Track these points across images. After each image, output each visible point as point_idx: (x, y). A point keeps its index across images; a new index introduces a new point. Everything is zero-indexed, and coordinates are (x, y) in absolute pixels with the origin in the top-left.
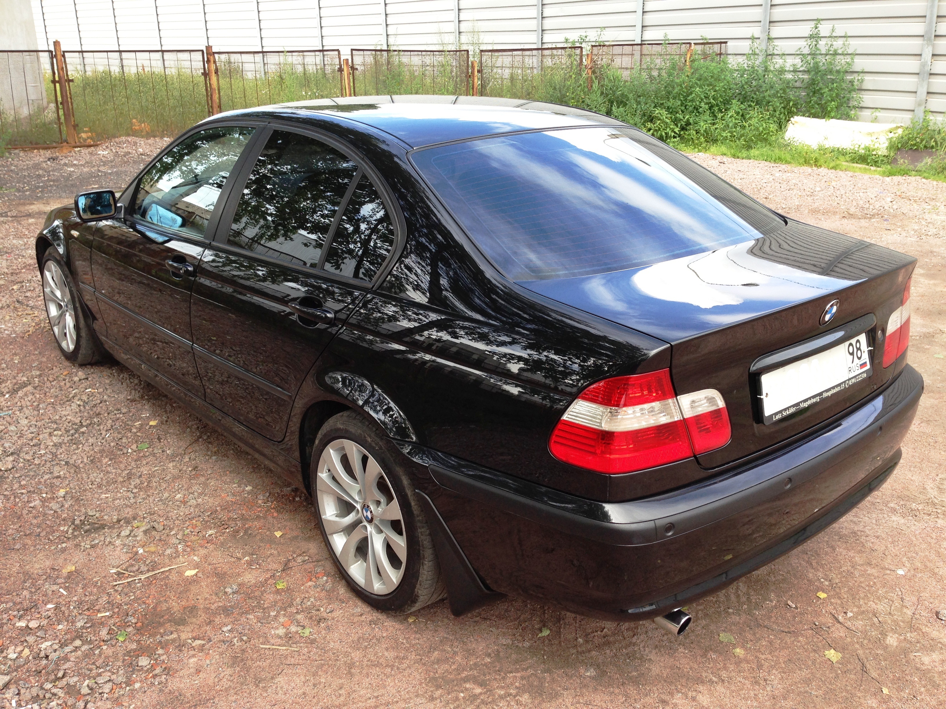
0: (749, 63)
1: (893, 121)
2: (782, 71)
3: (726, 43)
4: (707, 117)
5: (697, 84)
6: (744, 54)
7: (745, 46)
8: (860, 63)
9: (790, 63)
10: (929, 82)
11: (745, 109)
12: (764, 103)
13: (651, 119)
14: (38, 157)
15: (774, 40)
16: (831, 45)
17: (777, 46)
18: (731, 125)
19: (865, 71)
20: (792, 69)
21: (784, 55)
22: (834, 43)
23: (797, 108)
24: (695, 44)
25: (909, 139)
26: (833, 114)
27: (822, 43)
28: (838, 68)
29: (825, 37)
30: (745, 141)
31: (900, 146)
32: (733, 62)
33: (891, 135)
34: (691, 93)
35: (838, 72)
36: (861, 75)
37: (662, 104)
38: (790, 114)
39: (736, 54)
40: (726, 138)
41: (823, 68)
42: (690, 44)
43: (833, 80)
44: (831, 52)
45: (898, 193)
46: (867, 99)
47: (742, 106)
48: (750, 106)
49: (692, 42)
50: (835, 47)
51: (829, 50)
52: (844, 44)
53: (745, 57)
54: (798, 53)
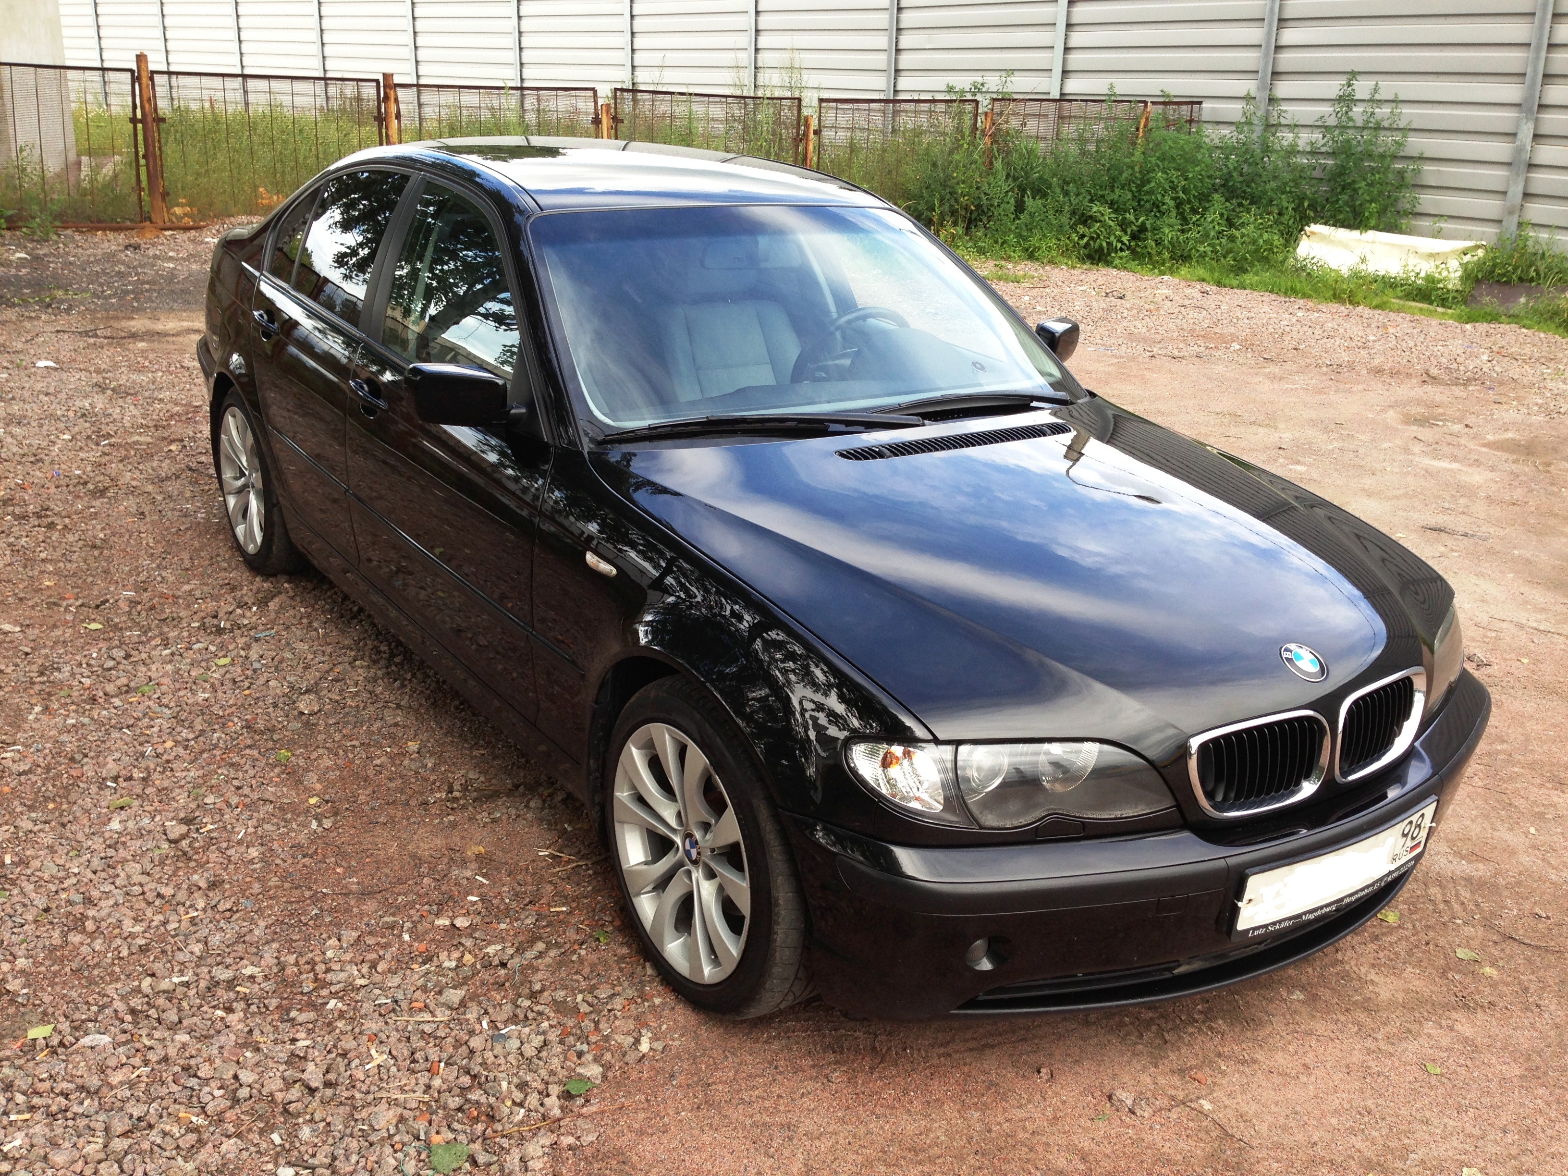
0: (1241, 136)
1: (1469, 237)
2: (1292, 151)
3: (1200, 103)
4: (1173, 219)
5: (1158, 166)
6: (1231, 123)
7: (1234, 110)
8: (1416, 144)
9: (1304, 139)
10: (1527, 179)
11: (1233, 210)
12: (1264, 201)
13: (1086, 220)
14: (106, 244)
15: (1282, 103)
16: (1372, 114)
17: (1285, 111)
18: (1212, 234)
19: (1425, 155)
20: (1308, 149)
21: (1296, 126)
22: (1377, 110)
23: (1316, 211)
24: (1153, 103)
25: (1494, 266)
26: (1373, 223)
27: (1358, 109)
28: (1381, 150)
29: (1363, 101)
30: (1235, 260)
31: (1480, 276)
32: (1213, 135)
33: (1467, 258)
34: (1149, 182)
35: (1382, 156)
36: (1418, 162)
37: (1103, 196)
38: (1304, 220)
39: (1218, 123)
40: (1203, 255)
41: (1359, 149)
42: (1145, 103)
43: (1373, 168)
44: (1370, 125)
45: (1495, 349)
46: (1427, 201)
47: (1228, 204)
48: (1240, 205)
49: (1149, 100)
50: (1378, 117)
51: (1368, 122)
52: (1392, 112)
53: (1233, 128)
54: (1319, 123)
